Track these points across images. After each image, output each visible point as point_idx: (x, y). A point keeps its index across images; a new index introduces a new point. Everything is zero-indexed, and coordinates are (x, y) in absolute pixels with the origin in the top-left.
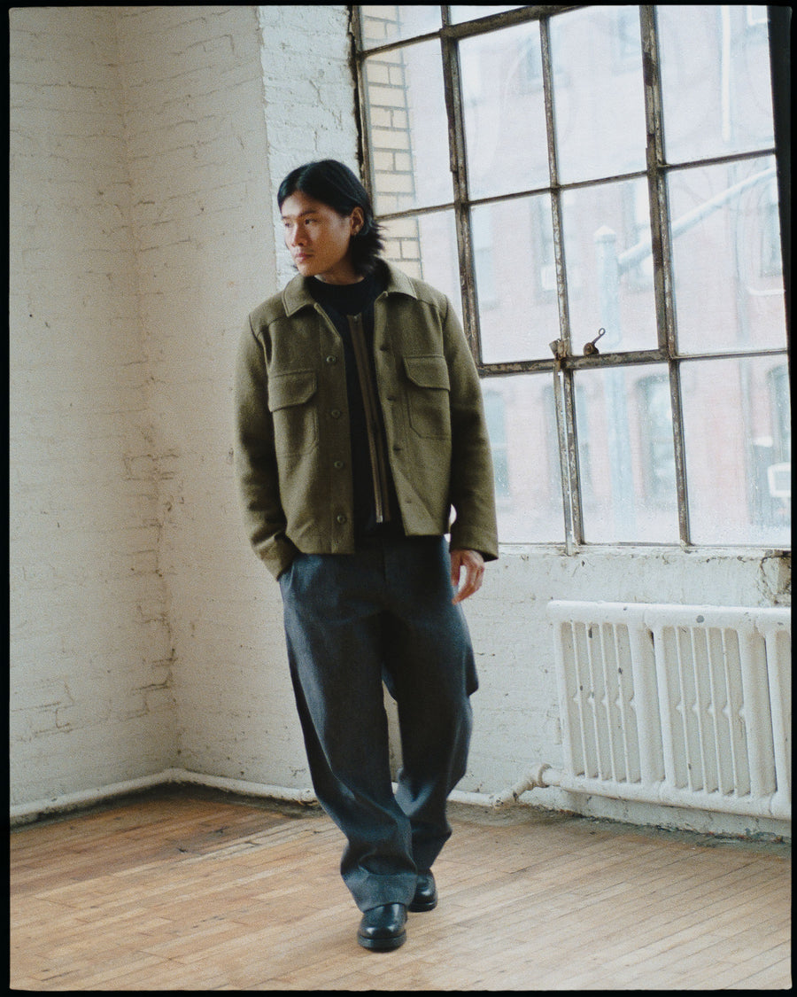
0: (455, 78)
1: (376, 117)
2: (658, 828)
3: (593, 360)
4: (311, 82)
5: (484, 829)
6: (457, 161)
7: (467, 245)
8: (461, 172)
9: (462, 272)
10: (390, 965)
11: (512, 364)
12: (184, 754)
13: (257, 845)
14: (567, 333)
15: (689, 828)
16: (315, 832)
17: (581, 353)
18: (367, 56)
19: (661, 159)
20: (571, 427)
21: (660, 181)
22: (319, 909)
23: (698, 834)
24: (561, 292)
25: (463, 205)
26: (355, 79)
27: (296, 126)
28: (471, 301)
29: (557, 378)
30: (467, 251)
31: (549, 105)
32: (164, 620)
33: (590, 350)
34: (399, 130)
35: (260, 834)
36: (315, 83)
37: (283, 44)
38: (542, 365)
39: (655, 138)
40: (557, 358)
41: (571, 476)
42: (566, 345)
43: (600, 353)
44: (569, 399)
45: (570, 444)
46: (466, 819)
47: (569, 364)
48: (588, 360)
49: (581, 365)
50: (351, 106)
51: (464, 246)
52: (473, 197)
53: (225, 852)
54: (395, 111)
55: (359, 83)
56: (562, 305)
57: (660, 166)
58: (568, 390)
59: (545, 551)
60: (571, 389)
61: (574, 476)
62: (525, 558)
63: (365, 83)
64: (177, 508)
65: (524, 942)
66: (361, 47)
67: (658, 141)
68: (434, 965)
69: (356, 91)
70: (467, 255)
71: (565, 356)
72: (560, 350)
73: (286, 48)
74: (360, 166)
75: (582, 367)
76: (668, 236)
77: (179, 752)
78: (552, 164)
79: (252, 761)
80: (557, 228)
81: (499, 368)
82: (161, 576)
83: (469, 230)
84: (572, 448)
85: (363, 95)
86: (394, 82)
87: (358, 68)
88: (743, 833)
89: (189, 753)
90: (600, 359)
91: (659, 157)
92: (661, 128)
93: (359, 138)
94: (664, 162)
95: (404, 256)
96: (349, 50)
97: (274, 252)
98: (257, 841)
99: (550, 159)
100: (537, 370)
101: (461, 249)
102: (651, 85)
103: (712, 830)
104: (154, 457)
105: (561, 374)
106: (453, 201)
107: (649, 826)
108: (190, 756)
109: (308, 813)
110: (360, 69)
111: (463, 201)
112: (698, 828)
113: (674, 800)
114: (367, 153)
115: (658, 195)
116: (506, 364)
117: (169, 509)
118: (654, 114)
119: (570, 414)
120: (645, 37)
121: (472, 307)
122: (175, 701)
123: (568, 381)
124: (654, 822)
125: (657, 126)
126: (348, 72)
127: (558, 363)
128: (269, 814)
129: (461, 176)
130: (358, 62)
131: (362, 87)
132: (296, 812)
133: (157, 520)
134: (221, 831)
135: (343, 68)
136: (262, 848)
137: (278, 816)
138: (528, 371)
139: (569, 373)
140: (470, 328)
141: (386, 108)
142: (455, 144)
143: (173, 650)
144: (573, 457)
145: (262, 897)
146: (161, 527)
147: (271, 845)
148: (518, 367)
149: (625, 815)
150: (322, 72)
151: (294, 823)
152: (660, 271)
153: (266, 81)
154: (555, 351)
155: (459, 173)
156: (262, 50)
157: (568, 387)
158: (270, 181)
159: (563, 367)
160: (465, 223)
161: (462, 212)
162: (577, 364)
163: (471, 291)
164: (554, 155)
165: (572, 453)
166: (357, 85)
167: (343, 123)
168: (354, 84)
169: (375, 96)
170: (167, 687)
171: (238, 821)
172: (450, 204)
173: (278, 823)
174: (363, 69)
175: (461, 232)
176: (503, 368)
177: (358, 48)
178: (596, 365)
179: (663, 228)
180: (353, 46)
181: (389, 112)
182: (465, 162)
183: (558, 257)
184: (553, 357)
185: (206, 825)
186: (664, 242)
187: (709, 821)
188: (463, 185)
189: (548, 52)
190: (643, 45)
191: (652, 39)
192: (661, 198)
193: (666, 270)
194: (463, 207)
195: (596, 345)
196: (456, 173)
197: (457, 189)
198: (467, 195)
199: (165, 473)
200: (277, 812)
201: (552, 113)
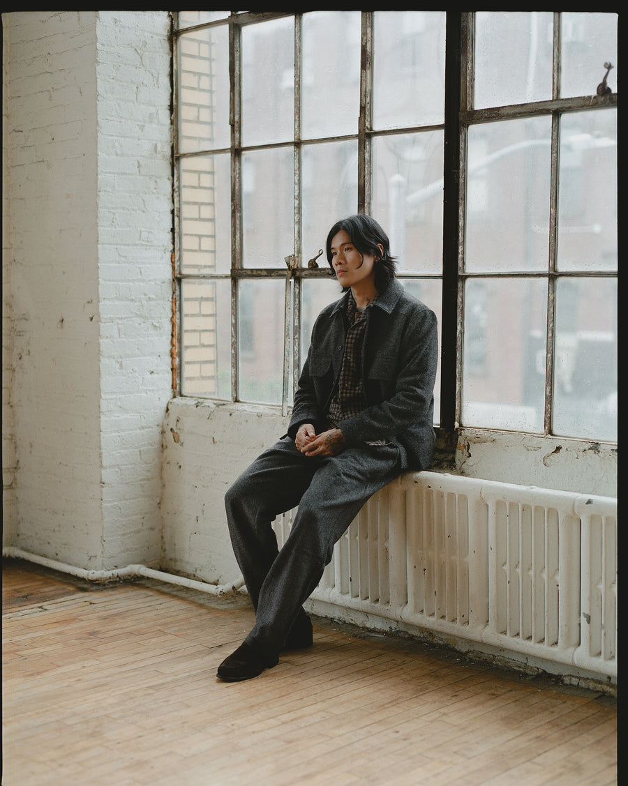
0: (237, 55)
1: (185, 80)
2: (332, 619)
3: (314, 272)
4: (136, 50)
5: (210, 610)
6: (234, 117)
7: (237, 180)
8: (236, 125)
9: (233, 200)
10: (84, 717)
11: (261, 270)
12: (21, 537)
13: (46, 610)
14: (299, 251)
15: (352, 622)
16: (91, 603)
17: (307, 267)
18: (180, 35)
19: (369, 127)
20: (297, 321)
21: (367, 143)
22: (59, 666)
23: (358, 627)
24: (297, 220)
25: (236, 150)
26: (172, 50)
27: (121, 81)
28: (238, 222)
29: (288, 284)
30: (237, 184)
31: (297, 80)
32: (12, 439)
33: (312, 264)
34: (204, 90)
35: (52, 602)
36: (138, 51)
37: (116, 20)
38: (280, 272)
39: (365, 110)
40: (289, 269)
41: (294, 357)
42: (297, 259)
43: (320, 267)
44: (297, 300)
45: (295, 334)
46: (201, 602)
47: (298, 273)
48: (310, 271)
49: (305, 275)
50: (168, 70)
51: (235, 180)
52: (244, 145)
53: (19, 614)
54: (202, 77)
55: (174, 53)
56: (296, 230)
57: (367, 131)
58: (297, 293)
59: (273, 412)
60: (299, 293)
61: (297, 358)
62: (259, 416)
63: (179, 55)
64: (25, 358)
65: (189, 707)
66: (178, 26)
67: (367, 113)
68: (115, 719)
69: (172, 59)
70: (237, 188)
71: (296, 267)
72: (292, 263)
73: (118, 22)
74: (171, 116)
75: (306, 277)
76: (370, 184)
77: (18, 535)
78: (297, 124)
79: (63, 546)
80: (297, 172)
81: (252, 272)
82: (12, 406)
83: (240, 169)
84: (297, 336)
85: (177, 63)
86: (202, 55)
87: (174, 42)
88: (387, 629)
89: (25, 537)
90: (319, 272)
91: (367, 125)
92: (371, 103)
93: (172, 94)
94: (371, 129)
95: (201, 185)
96: (168, 28)
97: (97, 175)
98: (45, 607)
99: (295, 120)
100: (277, 276)
101: (233, 183)
102: (365, 70)
103: (368, 625)
104: (13, 319)
105: (292, 280)
106: (230, 147)
107: (326, 618)
108: (24, 539)
109: (94, 588)
110: (176, 43)
111: (237, 147)
112: (359, 623)
113: (339, 602)
114: (177, 106)
115: (364, 154)
116: (257, 270)
117: (20, 358)
118: (366, 91)
119: (297, 311)
120: (364, 34)
121: (238, 226)
122: (17, 498)
123: (298, 286)
124: (330, 615)
125: (368, 101)
126: (166, 45)
127: (290, 272)
128: (65, 586)
129: (236, 128)
130: (174, 38)
131: (177, 57)
132: (86, 586)
133: (12, 365)
134: (26, 597)
135: (163, 41)
136: (47, 612)
137: (71, 589)
138: (271, 276)
139: (298, 280)
140: (235, 241)
141: (195, 73)
142: (234, 103)
143: (18, 461)
144: (297, 343)
145: (24, 653)
146: (14, 371)
147: (55, 611)
148: (265, 273)
149: (312, 608)
150: (145, 43)
151: (81, 594)
152: (362, 211)
153: (99, 46)
154: (288, 264)
155: (235, 126)
156: (98, 23)
157: (297, 290)
158: (97, 121)
159: (293, 275)
160: (237, 163)
161: (235, 155)
162: (303, 274)
163: (238, 215)
164: (299, 118)
165: (296, 340)
166: (172, 56)
167: (160, 82)
168: (170, 54)
169: (186, 64)
170: (12, 488)
171: (42, 590)
172: (228, 149)
173: (69, 593)
174: (178, 43)
175: (233, 170)
176: (255, 273)
177: (175, 27)
178: (316, 276)
179: (367, 178)
180: (172, 26)
181: (197, 77)
182: (240, 117)
183: (296, 194)
184: (287, 267)
185: (17, 591)
186: (367, 189)
187: (366, 618)
188: (237, 135)
189: (300, 40)
190: (362, 39)
191: (369, 36)
192: (367, 155)
193: (366, 210)
194: (237, 152)
195: (316, 261)
196: (233, 126)
197: (233, 138)
198: (240, 143)
199: (19, 332)
200: (72, 585)
201: (299, 86)
